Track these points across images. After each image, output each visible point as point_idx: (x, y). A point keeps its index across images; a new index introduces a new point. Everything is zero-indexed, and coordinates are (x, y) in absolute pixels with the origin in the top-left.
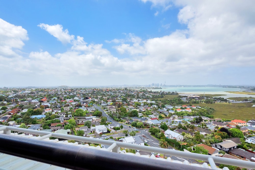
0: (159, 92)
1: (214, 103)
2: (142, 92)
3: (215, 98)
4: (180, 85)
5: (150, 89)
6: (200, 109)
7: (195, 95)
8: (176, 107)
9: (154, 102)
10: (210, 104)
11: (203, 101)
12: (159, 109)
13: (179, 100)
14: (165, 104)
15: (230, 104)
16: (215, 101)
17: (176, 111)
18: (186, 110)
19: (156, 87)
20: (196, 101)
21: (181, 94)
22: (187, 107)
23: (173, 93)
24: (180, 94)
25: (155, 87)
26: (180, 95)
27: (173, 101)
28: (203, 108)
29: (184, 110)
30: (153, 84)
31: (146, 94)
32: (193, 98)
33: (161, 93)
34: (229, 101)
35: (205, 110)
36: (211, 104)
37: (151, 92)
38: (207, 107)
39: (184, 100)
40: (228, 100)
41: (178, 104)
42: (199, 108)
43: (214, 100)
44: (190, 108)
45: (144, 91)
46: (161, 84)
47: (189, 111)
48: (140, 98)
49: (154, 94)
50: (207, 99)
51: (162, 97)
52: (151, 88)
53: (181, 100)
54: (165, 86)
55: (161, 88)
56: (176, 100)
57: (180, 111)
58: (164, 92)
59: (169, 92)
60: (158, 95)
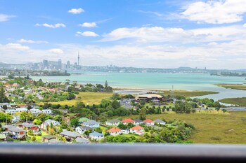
0: (63, 84)
1: (194, 111)
2: (15, 85)
3: (195, 100)
4: (117, 68)
5: (37, 75)
6: (164, 126)
7: (151, 93)
8: (108, 124)
9: (49, 111)
10: (184, 115)
11: (170, 107)
12: (64, 130)
13: (115, 105)
14: (80, 116)
15: (227, 113)
16: (196, 106)
17: (108, 134)
18: (131, 131)
19: (54, 70)
20: (154, 107)
21: (119, 89)
22: (134, 124)
23: (99, 86)
24: (116, 89)
25: (50, 70)
26: (116, 92)
27: (99, 109)
28: (169, 126)
29: (126, 132)
30: (46, 63)
31: (26, 88)
32: (148, 100)
33: (67, 87)
34: (224, 107)
35: (175, 128)
36: (187, 115)
37: (41, 84)
38: (179, 123)
39: (126, 105)
40: (221, 104)
41: (111, 116)
42: (161, 126)
43: (193, 105)
44: (141, 125)
45: (19, 81)
46: (68, 62)
47: (140, 134)
48: (9, 102)
49: (49, 90)
50: (179, 102)
51: (71, 98)
52: (40, 71)
53: (119, 105)
54: (77, 67)
55: (69, 75)
56: (106, 106)
57: (118, 134)
58: (75, 85)
59: (88, 85)
60: (59, 94)
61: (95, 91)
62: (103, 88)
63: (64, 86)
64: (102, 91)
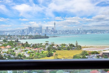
0: (43, 44)
2: (8, 46)
5: (24, 39)
19: (37, 34)
21: (87, 47)
24: (84, 47)
25: (33, 34)
26: (84, 49)
30: (30, 29)
31: (16, 49)
33: (47, 47)
37: (27, 45)
45: (11, 44)
46: (47, 28)
51: (50, 55)
52: (27, 36)
55: (48, 37)
58: (53, 45)
59: (62, 45)
60: (41, 52)
61: (68, 49)
62: (74, 46)
63: (44, 47)
64: (74, 49)
